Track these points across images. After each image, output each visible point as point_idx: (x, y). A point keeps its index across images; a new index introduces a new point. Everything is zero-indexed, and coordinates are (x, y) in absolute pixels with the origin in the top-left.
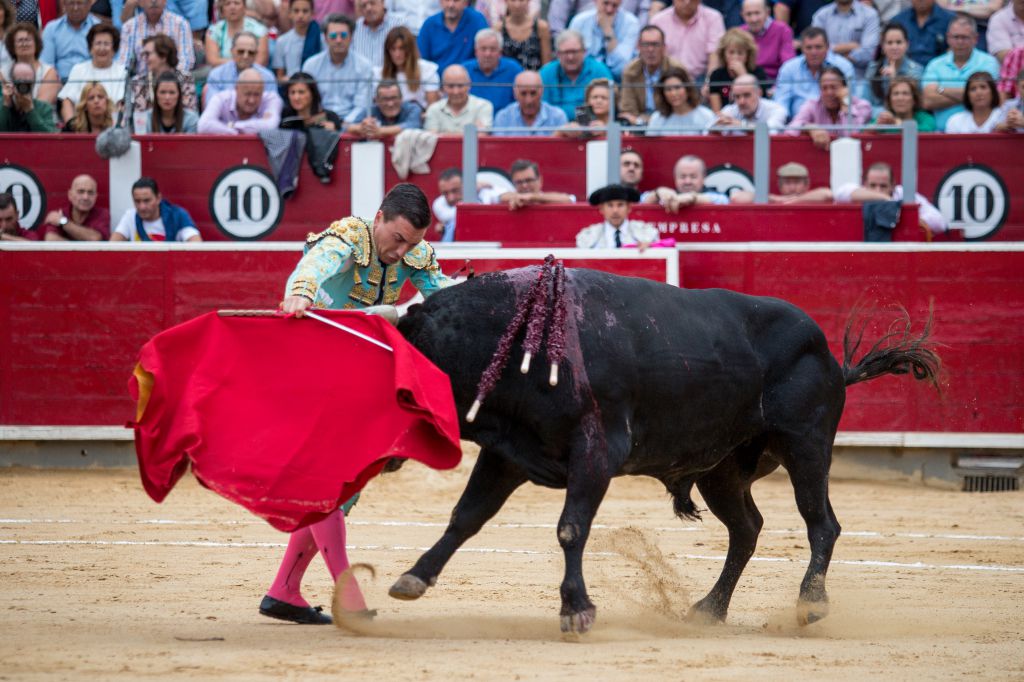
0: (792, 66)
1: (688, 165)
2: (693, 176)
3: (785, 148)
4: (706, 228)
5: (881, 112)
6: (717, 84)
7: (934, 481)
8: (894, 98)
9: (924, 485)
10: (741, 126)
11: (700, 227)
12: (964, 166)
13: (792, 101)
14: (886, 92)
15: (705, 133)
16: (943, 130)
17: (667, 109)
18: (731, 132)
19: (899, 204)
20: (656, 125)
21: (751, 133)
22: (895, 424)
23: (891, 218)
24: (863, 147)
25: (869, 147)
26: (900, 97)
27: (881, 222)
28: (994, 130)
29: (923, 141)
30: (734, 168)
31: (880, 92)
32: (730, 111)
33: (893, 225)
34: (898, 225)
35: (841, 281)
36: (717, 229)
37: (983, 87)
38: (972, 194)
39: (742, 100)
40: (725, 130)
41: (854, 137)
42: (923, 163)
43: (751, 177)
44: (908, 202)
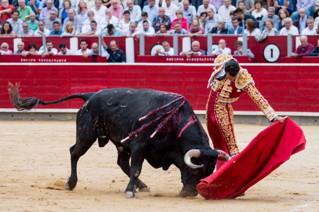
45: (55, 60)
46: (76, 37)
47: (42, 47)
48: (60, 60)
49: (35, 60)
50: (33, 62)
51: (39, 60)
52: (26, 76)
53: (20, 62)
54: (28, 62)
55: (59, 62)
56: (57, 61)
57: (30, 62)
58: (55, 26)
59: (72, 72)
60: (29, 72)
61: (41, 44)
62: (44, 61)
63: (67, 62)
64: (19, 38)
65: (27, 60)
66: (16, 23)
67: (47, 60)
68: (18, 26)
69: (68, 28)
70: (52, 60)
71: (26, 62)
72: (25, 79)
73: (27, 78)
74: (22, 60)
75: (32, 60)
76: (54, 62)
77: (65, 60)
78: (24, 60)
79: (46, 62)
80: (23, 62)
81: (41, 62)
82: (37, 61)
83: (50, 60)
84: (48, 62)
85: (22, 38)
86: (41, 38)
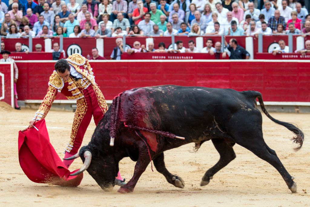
0: (37, 24)
1: (18, 44)
2: (19, 47)
3: (36, 41)
4: (19, 57)
5: (55, 33)
6: (21, 27)
7: (67, 110)
8: (58, 31)
9: (65, 111)
10: (26, 36)
11: (18, 57)
12: (73, 44)
13: (37, 31)
14: (56, 29)
15: (19, 38)
16: (68, 36)
17: (11, 32)
18: (24, 37)
19: (60, 52)
20: (9, 36)
21: (28, 37)
22: (59, 98)
23: (58, 55)
24: (52, 40)
25: (53, 40)
26: (60, 30)
27: (56, 56)
28: (80, 37)
29: (64, 39)
30: (25, 45)
31: (55, 29)
32: (24, 33)
33: (59, 57)
34: (60, 57)
35: (47, 68)
36: (21, 58)
37: (77, 28)
38: (74, 50)
39: (27, 31)
40: (23, 37)
41: (50, 38)
42: (64, 44)
43: (28, 46)
44: (61, 52)
45: (183, 57)
46: (201, 36)
47: (171, 46)
48: (187, 58)
49: (165, 57)
50: (163, 59)
51: (169, 57)
52: (157, 72)
53: (152, 59)
54: (159, 59)
55: (186, 59)
56: (185, 58)
57: (161, 59)
58: (183, 27)
59: (198, 68)
60: (160, 68)
61: (171, 43)
62: (172, 58)
63: (193, 59)
64: (150, 37)
65: (157, 57)
66: (148, 24)
67: (176, 58)
68: (150, 27)
69: (194, 28)
70: (180, 58)
71: (157, 59)
72: (156, 74)
73: (158, 73)
74: (153, 57)
75: (162, 57)
76: (182, 59)
77: (192, 58)
78: (155, 57)
80: (154, 59)
81: (170, 59)
82: (167, 58)
83: (178, 58)
84: (177, 59)
85: (153, 38)
86: (170, 38)
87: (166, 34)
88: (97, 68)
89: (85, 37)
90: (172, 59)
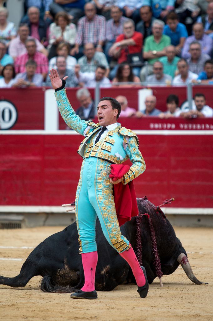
45: (208, 126)
47: (186, 104)
49: (173, 126)
50: (171, 129)
51: (182, 126)
52: (159, 154)
53: (149, 129)
54: (162, 129)
57: (167, 129)
58: (208, 68)
60: (164, 146)
61: (185, 99)
62: (188, 127)
64: (147, 88)
65: (160, 126)
67: (194, 126)
70: (203, 127)
71: (158, 129)
72: (157, 158)
74: (152, 126)
75: (169, 126)
76: (205, 129)
78: (156, 126)
79: (192, 129)
80: (154, 129)
81: (183, 129)
82: (178, 128)
83: (199, 126)
84: (196, 129)
85: (153, 89)
86: (184, 89)
87: (177, 82)
88: (47, 146)
89: (24, 86)
90: (188, 129)
